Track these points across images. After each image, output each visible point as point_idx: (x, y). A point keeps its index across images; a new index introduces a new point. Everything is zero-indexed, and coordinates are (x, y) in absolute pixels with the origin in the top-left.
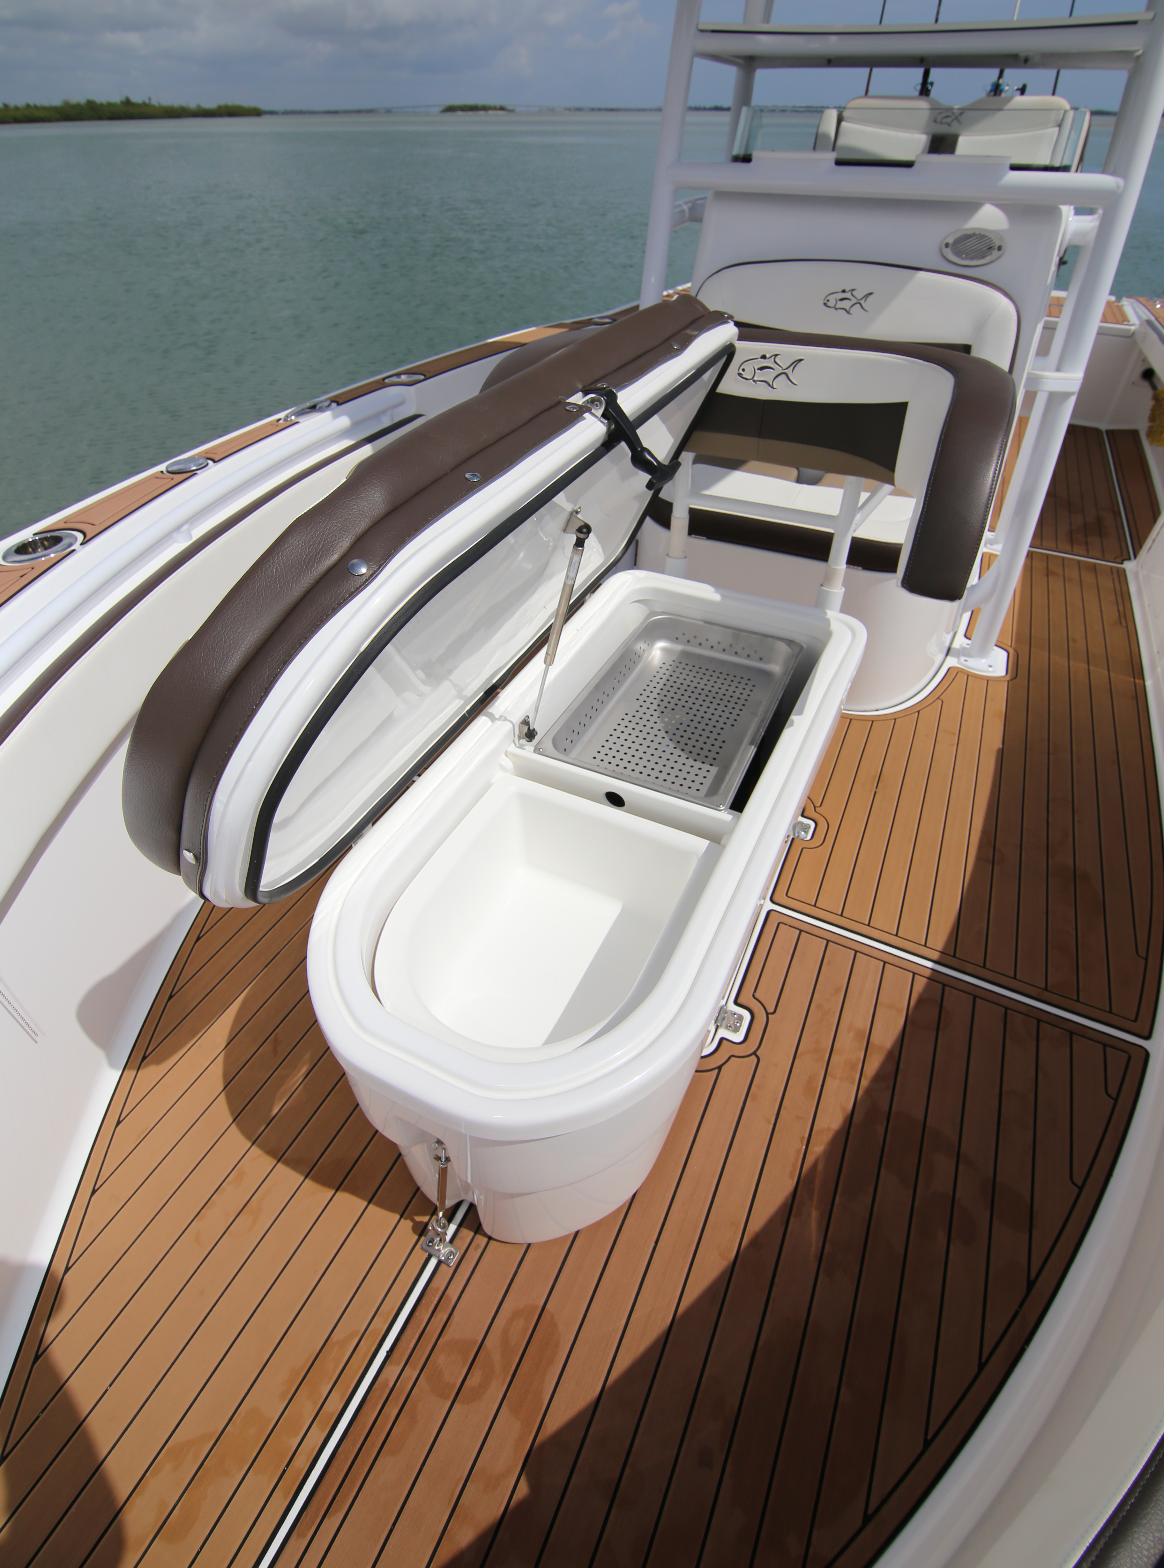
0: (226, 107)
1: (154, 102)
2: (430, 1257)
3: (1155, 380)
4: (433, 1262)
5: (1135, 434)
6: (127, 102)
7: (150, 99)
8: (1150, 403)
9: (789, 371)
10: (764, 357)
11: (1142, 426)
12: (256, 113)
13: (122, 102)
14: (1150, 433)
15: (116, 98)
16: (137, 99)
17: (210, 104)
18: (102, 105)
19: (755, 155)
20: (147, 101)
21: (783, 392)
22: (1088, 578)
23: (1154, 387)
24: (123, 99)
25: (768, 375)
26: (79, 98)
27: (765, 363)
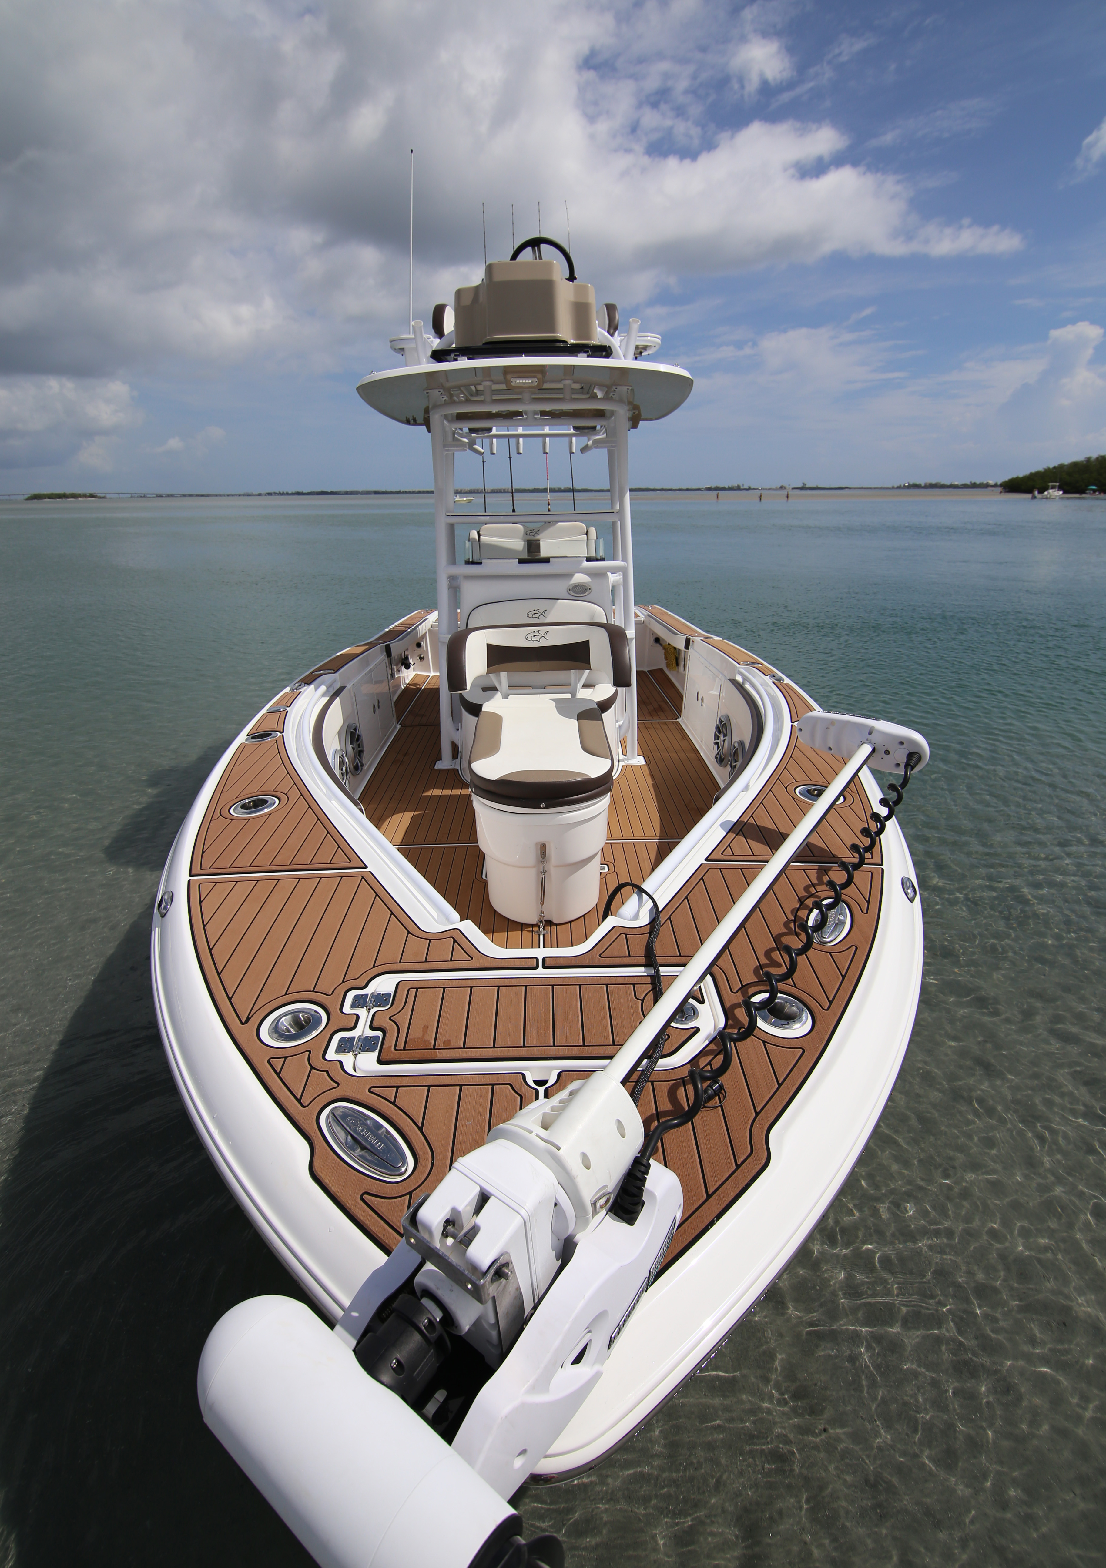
2: (539, 935)
3: (661, 642)
4: (542, 937)
5: (661, 670)
8: (663, 651)
9: (545, 636)
10: (534, 632)
11: (662, 665)
14: (668, 666)
19: (483, 561)
21: (544, 643)
22: (665, 727)
23: (661, 645)
25: (537, 638)
27: (535, 634)
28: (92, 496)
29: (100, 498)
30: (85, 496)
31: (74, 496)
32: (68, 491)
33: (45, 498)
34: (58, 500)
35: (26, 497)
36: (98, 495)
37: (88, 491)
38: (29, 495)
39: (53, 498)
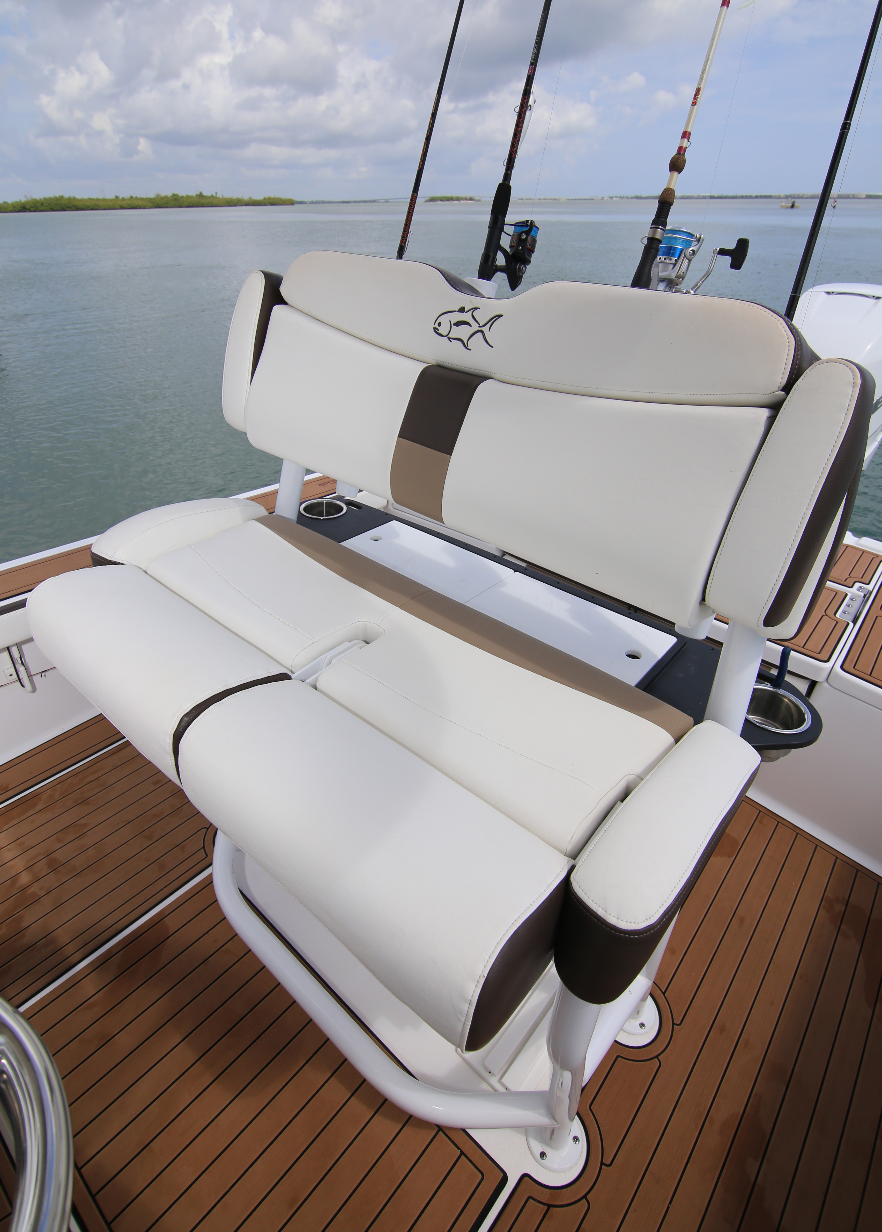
0: (270, 199)
1: (219, 195)
6: (201, 195)
7: (216, 193)
12: (291, 203)
13: (196, 195)
15: (193, 193)
16: (207, 193)
17: (259, 197)
18: (182, 197)
20: (214, 195)
24: (198, 193)
26: (167, 192)
28: (471, 199)
29: (477, 201)
30: (466, 199)
31: (458, 199)
32: (455, 195)
33: (438, 201)
34: (447, 202)
35: (426, 199)
36: (476, 198)
37: (468, 195)
38: (428, 198)
39: (443, 201)
